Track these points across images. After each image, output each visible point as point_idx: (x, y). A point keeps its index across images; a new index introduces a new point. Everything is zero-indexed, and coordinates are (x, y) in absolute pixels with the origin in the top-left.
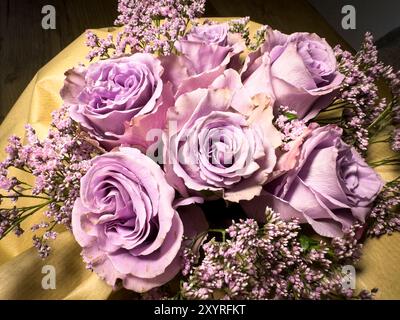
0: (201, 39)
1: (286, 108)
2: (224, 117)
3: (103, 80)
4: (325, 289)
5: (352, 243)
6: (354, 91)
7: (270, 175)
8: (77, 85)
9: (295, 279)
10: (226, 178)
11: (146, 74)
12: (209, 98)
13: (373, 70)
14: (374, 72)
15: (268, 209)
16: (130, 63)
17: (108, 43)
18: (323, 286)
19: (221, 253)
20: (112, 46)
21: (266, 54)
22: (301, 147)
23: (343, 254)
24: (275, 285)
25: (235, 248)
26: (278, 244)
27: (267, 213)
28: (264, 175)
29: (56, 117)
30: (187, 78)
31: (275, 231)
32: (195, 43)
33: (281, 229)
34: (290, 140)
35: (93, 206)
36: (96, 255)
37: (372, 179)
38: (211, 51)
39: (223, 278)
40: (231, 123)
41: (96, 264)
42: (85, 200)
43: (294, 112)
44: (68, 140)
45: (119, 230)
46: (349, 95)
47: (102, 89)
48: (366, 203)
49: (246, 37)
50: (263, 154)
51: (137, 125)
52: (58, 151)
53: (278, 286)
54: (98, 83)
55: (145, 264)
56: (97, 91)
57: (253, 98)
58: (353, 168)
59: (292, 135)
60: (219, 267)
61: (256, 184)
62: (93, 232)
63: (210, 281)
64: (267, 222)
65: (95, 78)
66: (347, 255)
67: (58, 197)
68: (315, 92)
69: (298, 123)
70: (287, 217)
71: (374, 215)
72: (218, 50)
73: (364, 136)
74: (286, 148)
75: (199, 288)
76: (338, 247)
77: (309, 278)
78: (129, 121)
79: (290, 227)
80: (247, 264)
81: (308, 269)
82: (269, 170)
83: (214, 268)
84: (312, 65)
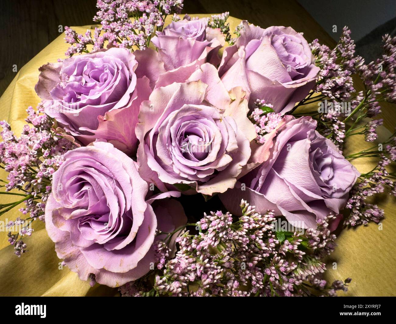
0: (178, 34)
1: (262, 101)
2: (197, 110)
3: (77, 75)
4: (298, 280)
5: (326, 234)
6: (329, 84)
7: (244, 167)
8: (52, 81)
9: (271, 271)
10: (199, 172)
11: (120, 68)
12: (182, 91)
13: (350, 63)
14: (351, 65)
15: (243, 201)
16: (104, 58)
17: (87, 39)
18: (296, 277)
19: (194, 246)
20: (90, 42)
21: (242, 48)
22: (275, 139)
23: (317, 245)
24: (250, 277)
25: (207, 240)
26: (253, 236)
27: (241, 205)
28: (238, 168)
29: (32, 113)
30: (164, 73)
31: (250, 224)
32: (173, 38)
33: (257, 222)
34: (266, 133)
35: (66, 202)
36: (69, 251)
37: (346, 171)
38: (189, 46)
39: (195, 271)
40: (204, 116)
41: (68, 260)
42: (57, 196)
43: (270, 105)
44: (44, 136)
45: (93, 225)
46: (325, 88)
47: (76, 83)
48: (341, 194)
49: (226, 32)
50: (236, 147)
51: (112, 119)
52: (31, 147)
53: (254, 278)
54: (72, 78)
55: (118, 259)
56: (71, 86)
57: (230, 92)
58: (328, 160)
59: (267, 128)
60: (191, 260)
61: (231, 177)
62: (65, 227)
63: (184, 274)
64: (242, 215)
65: (69, 73)
66: (321, 246)
67: (35, 194)
68: (290, 85)
69: (274, 116)
70: (263, 210)
71: (349, 206)
72: (195, 45)
73: (340, 128)
74: (261, 141)
75: (172, 281)
76: (312, 239)
77: (282, 269)
78: (103, 115)
79: (265, 219)
80: (223, 257)
81: (282, 261)
82: (244, 163)
83: (187, 261)
84: (288, 58)
